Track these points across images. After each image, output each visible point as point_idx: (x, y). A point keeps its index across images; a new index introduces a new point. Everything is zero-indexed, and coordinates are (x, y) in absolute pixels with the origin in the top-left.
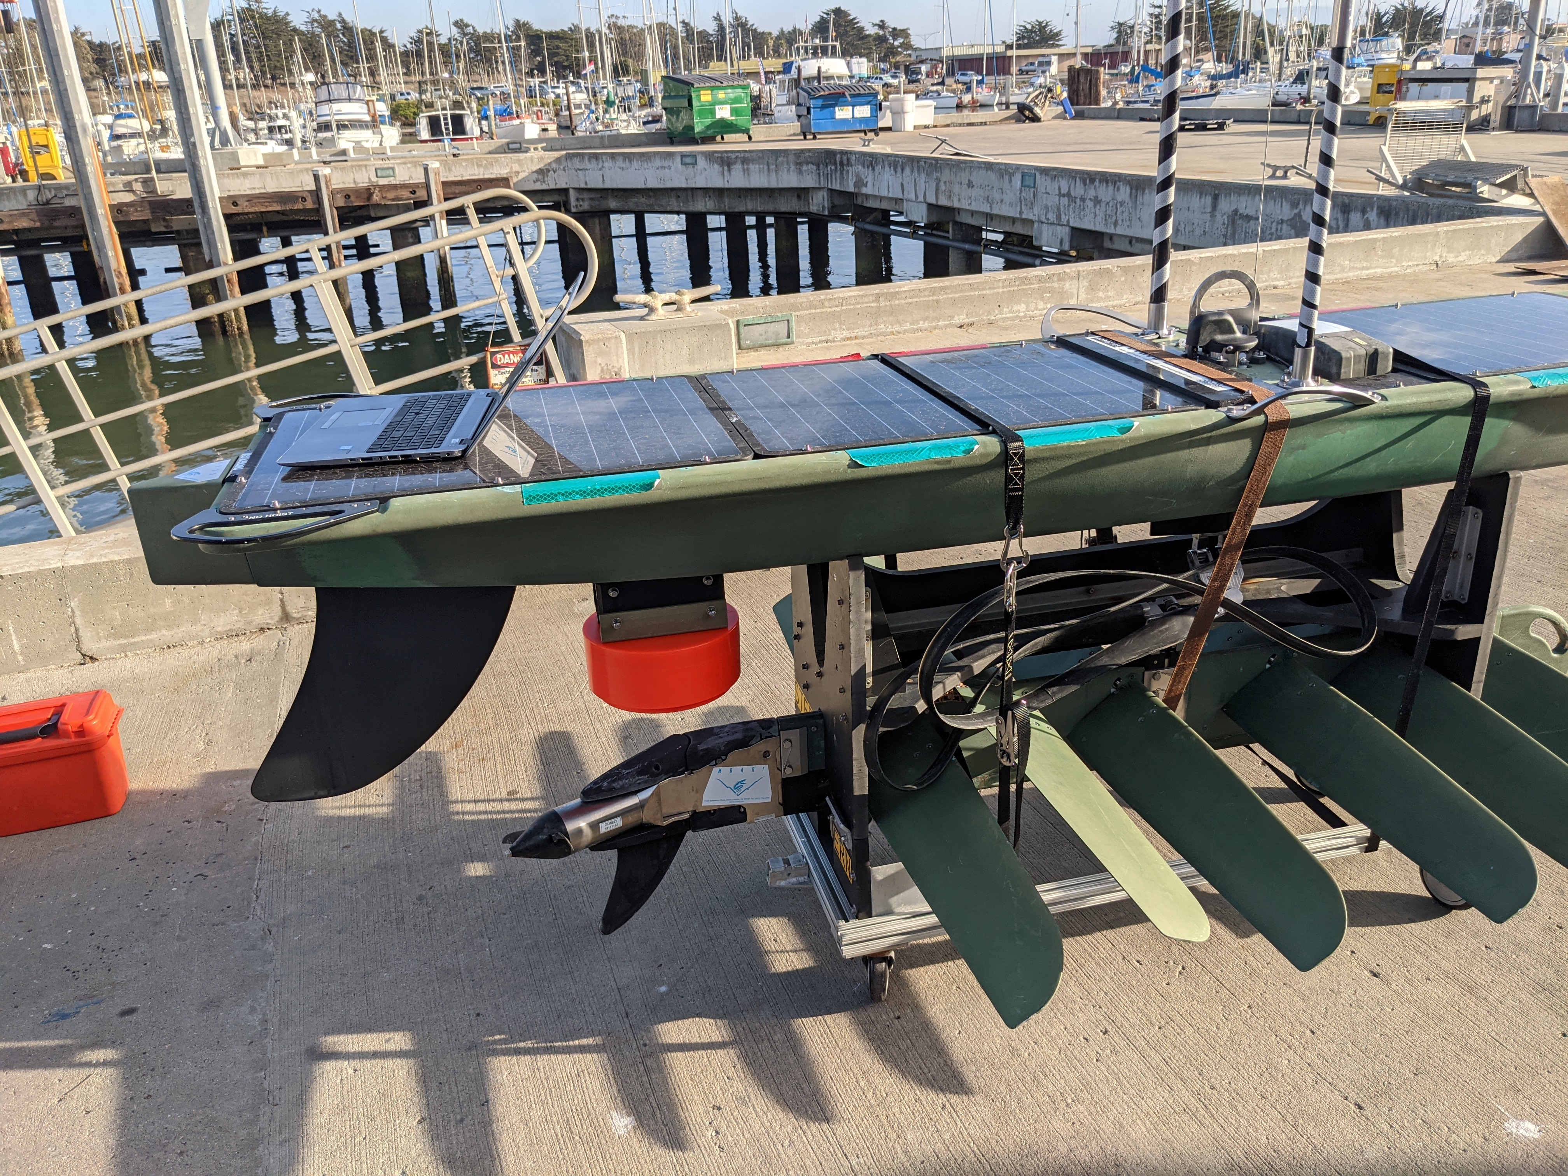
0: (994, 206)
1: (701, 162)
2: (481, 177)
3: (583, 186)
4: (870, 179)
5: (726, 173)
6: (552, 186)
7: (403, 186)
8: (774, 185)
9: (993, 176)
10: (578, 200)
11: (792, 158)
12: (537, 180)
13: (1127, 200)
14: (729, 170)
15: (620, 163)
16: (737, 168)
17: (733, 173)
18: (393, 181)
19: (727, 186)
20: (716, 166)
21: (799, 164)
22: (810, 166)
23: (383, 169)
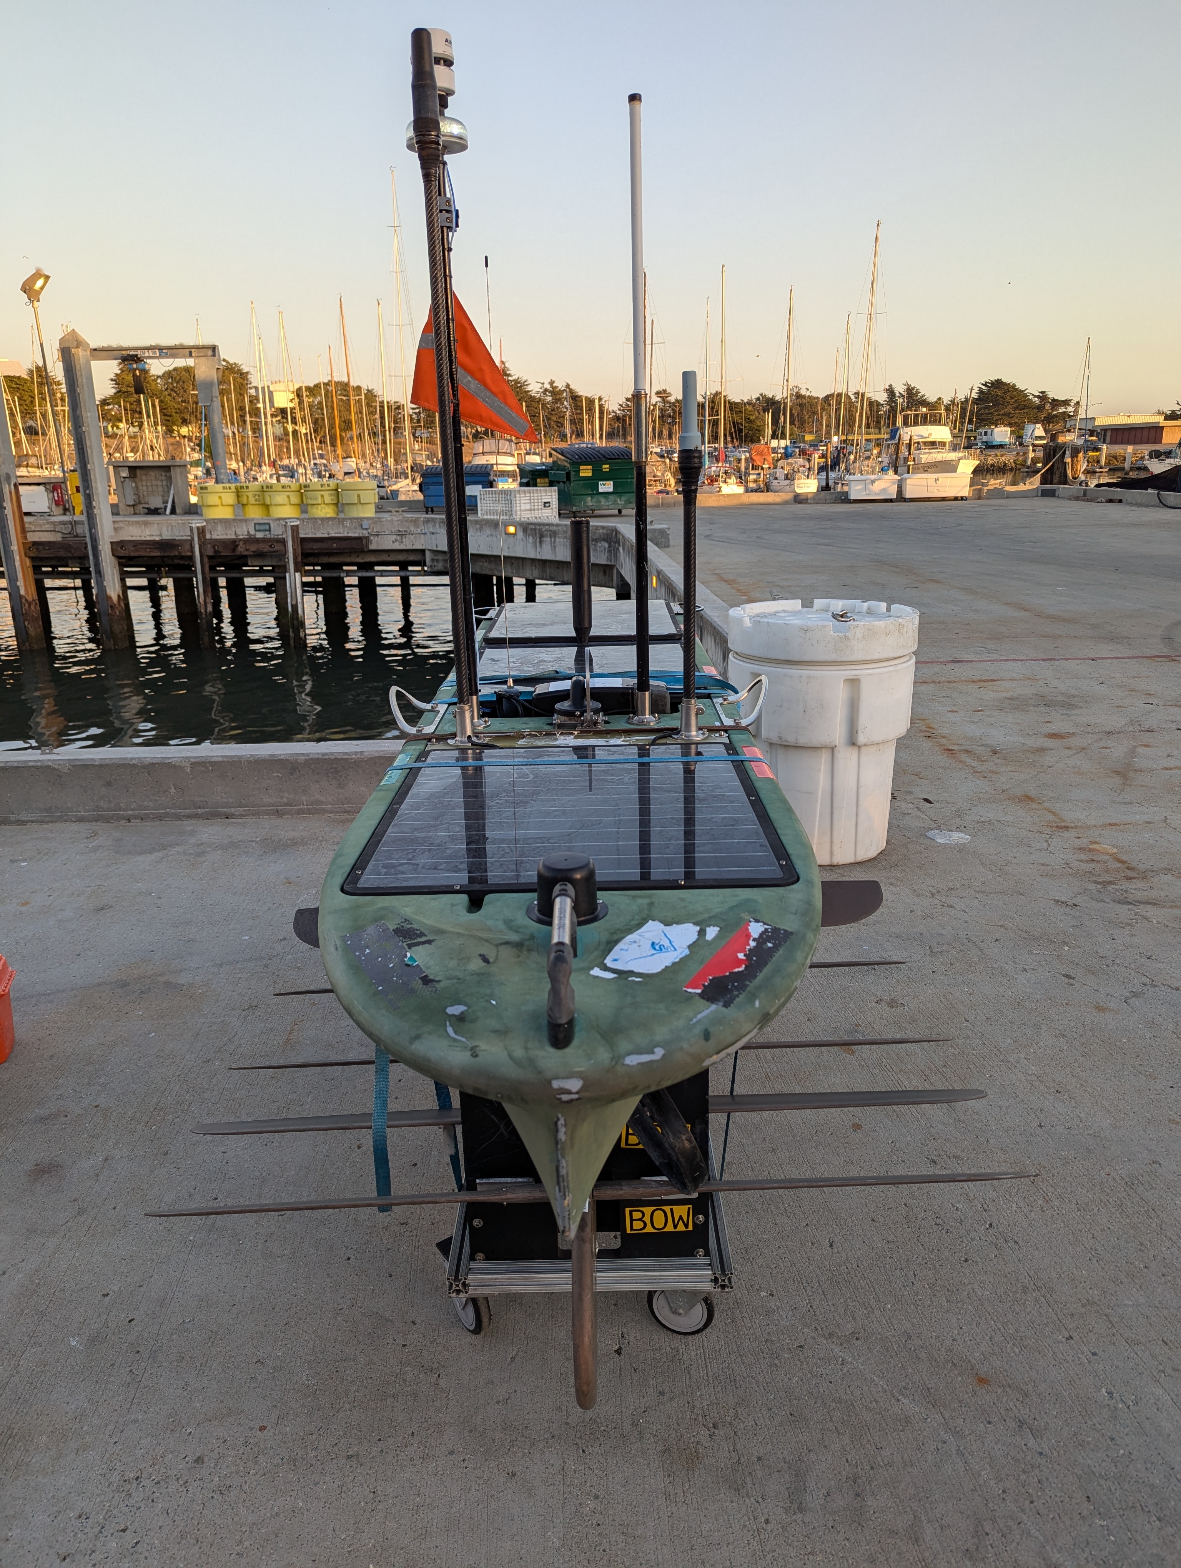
1: (520, 534)
2: (346, 535)
3: (434, 548)
5: (538, 544)
6: (409, 547)
7: (266, 541)
10: (433, 560)
12: (396, 540)
14: (541, 542)
17: (544, 545)
18: (268, 535)
19: (539, 557)
21: (595, 541)
23: (260, 524)
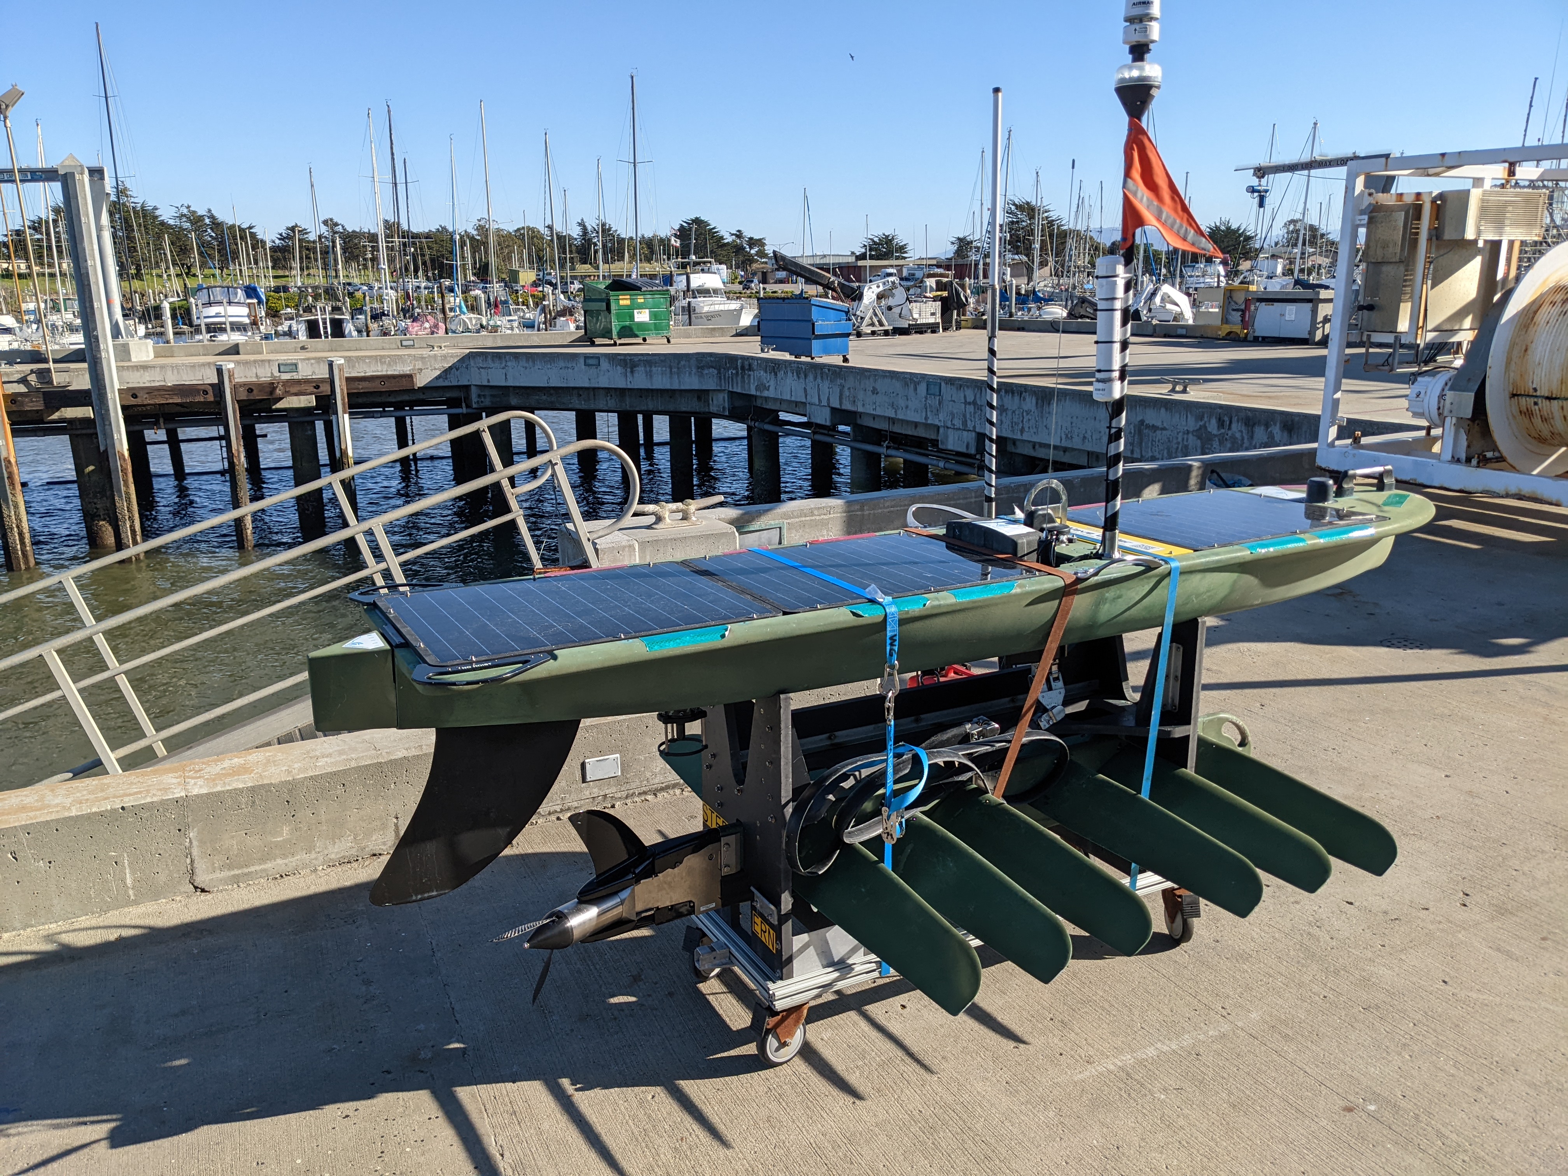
0: (899, 412)
1: (604, 365)
2: (384, 373)
3: (486, 383)
4: (772, 383)
5: (629, 374)
6: (455, 383)
7: (307, 381)
8: (676, 386)
9: (898, 385)
10: (479, 396)
11: (693, 362)
12: (440, 377)
13: (1033, 409)
14: (632, 372)
15: (523, 363)
16: (641, 369)
17: (636, 375)
18: (295, 376)
19: (627, 386)
20: (619, 367)
21: (700, 368)
22: (711, 370)
23: (286, 365)
